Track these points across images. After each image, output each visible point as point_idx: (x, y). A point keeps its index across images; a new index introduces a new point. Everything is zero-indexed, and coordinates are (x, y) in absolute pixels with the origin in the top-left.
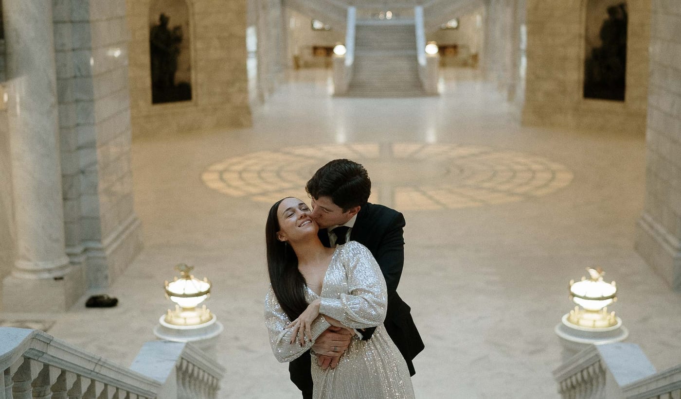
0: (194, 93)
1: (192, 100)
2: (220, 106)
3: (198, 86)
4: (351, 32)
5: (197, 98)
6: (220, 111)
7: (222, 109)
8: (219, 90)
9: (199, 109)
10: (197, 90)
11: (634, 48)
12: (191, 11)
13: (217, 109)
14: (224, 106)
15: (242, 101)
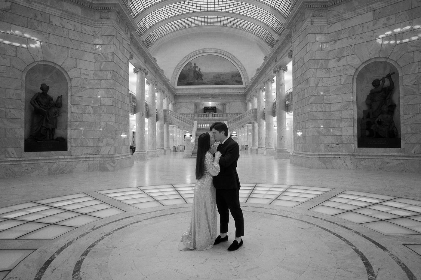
0: (69, 145)
1: (67, 150)
2: (91, 156)
3: (72, 139)
4: (195, 129)
5: (71, 149)
6: (90, 159)
7: (94, 157)
8: (91, 144)
9: (72, 157)
10: (71, 142)
11: (409, 104)
12: (69, 85)
13: (89, 158)
14: (94, 156)
15: (109, 153)
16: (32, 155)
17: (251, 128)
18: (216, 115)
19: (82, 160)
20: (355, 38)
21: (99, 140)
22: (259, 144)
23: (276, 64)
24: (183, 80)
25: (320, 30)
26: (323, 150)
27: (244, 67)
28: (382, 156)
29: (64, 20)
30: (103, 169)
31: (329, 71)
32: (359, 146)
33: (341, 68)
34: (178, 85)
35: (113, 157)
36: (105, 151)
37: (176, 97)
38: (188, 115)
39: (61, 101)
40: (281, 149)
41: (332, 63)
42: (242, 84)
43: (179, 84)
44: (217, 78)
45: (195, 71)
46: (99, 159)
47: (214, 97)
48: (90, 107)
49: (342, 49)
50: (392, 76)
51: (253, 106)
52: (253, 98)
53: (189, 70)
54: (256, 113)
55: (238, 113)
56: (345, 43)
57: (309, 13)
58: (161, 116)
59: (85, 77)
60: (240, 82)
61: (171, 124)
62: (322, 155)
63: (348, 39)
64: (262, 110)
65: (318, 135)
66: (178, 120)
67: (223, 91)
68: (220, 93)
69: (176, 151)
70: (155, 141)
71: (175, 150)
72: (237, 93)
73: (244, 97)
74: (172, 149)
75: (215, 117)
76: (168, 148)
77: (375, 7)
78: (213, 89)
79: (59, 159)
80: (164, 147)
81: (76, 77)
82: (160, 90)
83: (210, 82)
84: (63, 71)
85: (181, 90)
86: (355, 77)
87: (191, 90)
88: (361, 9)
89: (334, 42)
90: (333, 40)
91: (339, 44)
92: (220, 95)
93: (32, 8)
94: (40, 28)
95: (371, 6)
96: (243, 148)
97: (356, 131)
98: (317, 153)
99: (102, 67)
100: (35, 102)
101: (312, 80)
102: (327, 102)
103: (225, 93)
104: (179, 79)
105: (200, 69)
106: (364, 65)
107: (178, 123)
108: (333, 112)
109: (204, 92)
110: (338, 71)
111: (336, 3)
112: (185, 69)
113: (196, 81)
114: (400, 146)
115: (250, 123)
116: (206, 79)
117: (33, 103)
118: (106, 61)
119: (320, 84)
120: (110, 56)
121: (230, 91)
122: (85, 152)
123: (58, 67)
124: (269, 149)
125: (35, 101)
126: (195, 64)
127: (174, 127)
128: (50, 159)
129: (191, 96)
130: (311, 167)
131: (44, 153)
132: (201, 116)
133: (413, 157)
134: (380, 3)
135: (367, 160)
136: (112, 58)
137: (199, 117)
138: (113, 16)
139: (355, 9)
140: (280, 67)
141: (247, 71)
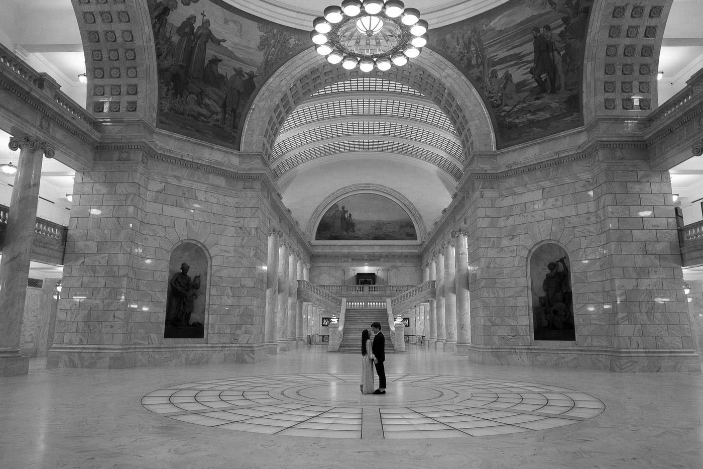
0: (205, 332)
1: (203, 338)
2: (227, 345)
3: (209, 326)
4: (343, 311)
5: (207, 336)
6: (227, 349)
7: (230, 347)
8: (228, 331)
9: (209, 345)
10: (208, 329)
11: (579, 292)
12: (209, 263)
13: (225, 347)
14: (231, 345)
15: (248, 342)
16: (171, 341)
17: (428, 309)
18: (375, 288)
19: (218, 349)
20: (527, 216)
21: (239, 326)
22: (439, 335)
23: (454, 225)
24: (325, 231)
25: (491, 203)
26: (497, 342)
27: (418, 213)
28: (558, 350)
29: (209, 194)
30: (240, 360)
31: (502, 250)
32: (536, 339)
33: (514, 248)
34: (316, 239)
35: (253, 347)
36: (243, 339)
37: (312, 258)
38: (332, 287)
39: (200, 282)
40: (463, 342)
41: (505, 242)
42: (416, 239)
43: (319, 236)
44: (377, 229)
45: (343, 218)
46: (236, 349)
47: (372, 259)
48: (229, 288)
49: (515, 227)
50: (564, 260)
51: (431, 276)
52: (431, 263)
53: (334, 217)
54: (433, 286)
55: (408, 286)
56: (518, 220)
57: (478, 184)
58: (295, 291)
59: (226, 254)
60: (413, 236)
61: (305, 301)
62: (496, 349)
63: (520, 216)
64: (442, 283)
65: (490, 324)
66: (318, 297)
67: (385, 251)
68: (382, 253)
69: (311, 344)
70: (287, 327)
71: (310, 341)
72: (408, 253)
73: (420, 259)
74: (306, 341)
75: (373, 291)
76: (301, 339)
77: (544, 185)
78: (370, 246)
79: (196, 347)
80: (297, 337)
81: (217, 255)
82: (293, 252)
83: (367, 235)
84: (204, 249)
85: (321, 247)
86: (529, 259)
87: (337, 247)
88: (531, 186)
89: (506, 217)
90: (505, 216)
91: (511, 221)
92: (382, 256)
93: (182, 185)
94: (187, 206)
95: (540, 183)
96: (419, 340)
97: (532, 321)
98: (490, 347)
99: (244, 243)
100: (176, 284)
101: (483, 260)
102: (501, 286)
103: (388, 253)
104: (319, 229)
105: (350, 215)
106: (537, 247)
107: (318, 300)
108: (507, 298)
109: (357, 250)
110: (511, 251)
111: (507, 175)
112: (327, 215)
113: (345, 233)
114: (574, 339)
115: (428, 301)
116: (359, 230)
117: (173, 283)
118: (249, 236)
119: (492, 266)
120: (253, 231)
121: (398, 250)
122: (222, 341)
123: (200, 245)
124: (449, 341)
125: (176, 282)
126: (343, 208)
127: (309, 306)
128: (187, 347)
129: (335, 257)
130: (483, 363)
131: (182, 340)
132: (351, 289)
133: (586, 351)
134: (548, 182)
135: (543, 354)
136: (255, 233)
137: (349, 292)
138: (258, 186)
139: (526, 185)
140: (460, 231)
141: (424, 219)
